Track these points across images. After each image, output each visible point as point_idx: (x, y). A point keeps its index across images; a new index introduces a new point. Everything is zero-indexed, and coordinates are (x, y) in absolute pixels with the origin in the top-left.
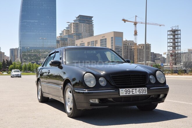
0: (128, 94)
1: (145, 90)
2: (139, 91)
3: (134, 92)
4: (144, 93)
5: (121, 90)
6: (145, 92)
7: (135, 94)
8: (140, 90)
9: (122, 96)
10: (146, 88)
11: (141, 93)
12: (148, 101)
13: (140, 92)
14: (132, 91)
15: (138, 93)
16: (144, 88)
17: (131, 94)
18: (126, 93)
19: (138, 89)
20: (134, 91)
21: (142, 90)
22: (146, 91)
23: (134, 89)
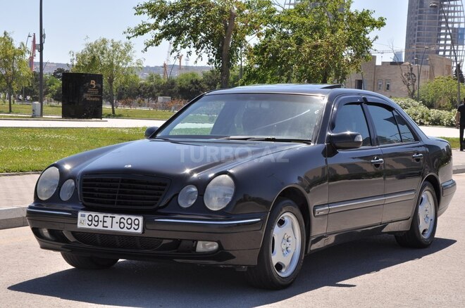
0: (93, 227)
1: (137, 222)
2: (120, 223)
3: (108, 224)
4: (132, 230)
5: (82, 216)
6: (136, 227)
7: (109, 229)
8: (122, 220)
9: (81, 229)
10: (141, 219)
11: (125, 230)
12: (156, 252)
13: (122, 225)
14: (104, 222)
15: (116, 228)
16: (133, 218)
17: (100, 227)
18: (90, 223)
19: (118, 217)
20: (108, 220)
21: (129, 221)
22: (138, 225)
23: (109, 215)
